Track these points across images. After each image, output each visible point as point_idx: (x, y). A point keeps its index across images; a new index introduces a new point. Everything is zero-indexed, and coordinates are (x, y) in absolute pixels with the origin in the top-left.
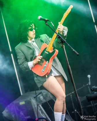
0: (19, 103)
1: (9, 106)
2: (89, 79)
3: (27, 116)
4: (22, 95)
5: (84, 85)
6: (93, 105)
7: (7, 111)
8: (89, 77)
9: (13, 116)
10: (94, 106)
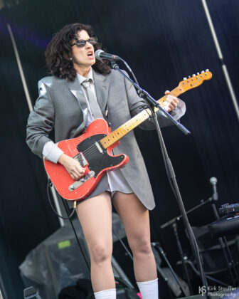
0: (56, 246)
1: (34, 252)
2: (215, 188)
3: (77, 273)
4: (64, 227)
5: (202, 201)
6: (224, 246)
7: (30, 263)
8: (215, 183)
9: (44, 274)
10: (226, 248)
